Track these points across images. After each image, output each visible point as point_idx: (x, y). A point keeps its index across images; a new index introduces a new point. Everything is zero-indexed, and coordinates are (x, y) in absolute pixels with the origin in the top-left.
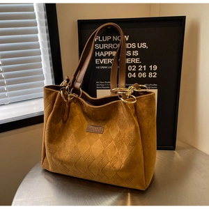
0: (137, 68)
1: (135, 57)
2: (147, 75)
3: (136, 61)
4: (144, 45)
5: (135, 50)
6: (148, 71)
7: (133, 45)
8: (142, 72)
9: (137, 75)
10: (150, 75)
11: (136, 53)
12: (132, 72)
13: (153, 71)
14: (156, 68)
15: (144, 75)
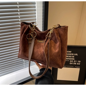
0: (73, 61)
1: (73, 58)
2: (77, 64)
3: (73, 59)
4: (76, 54)
5: (73, 56)
6: (77, 62)
7: (73, 54)
8: (75, 63)
9: (73, 63)
10: (78, 64)
11: (73, 57)
12: (71, 62)
13: (79, 63)
14: (80, 62)
15: (76, 64)
